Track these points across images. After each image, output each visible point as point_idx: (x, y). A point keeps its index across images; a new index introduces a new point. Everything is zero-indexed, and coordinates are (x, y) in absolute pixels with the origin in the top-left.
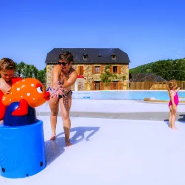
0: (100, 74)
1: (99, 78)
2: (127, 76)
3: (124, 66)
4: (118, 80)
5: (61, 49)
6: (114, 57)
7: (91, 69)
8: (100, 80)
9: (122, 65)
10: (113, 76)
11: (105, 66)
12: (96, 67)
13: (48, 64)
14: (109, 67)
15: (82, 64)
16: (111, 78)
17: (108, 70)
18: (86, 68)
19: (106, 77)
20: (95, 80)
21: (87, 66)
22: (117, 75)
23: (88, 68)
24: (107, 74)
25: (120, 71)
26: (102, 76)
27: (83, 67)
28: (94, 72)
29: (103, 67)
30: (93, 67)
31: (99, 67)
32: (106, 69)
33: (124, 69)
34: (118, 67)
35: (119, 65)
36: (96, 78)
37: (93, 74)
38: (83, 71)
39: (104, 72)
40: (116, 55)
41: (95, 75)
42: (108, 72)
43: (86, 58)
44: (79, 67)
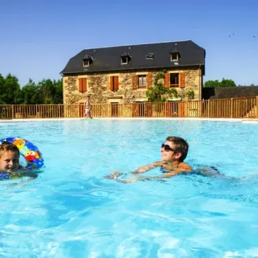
0: (146, 90)
1: (145, 96)
2: (198, 92)
3: (191, 71)
4: (179, 99)
7: (130, 80)
8: (146, 99)
9: (187, 71)
10: (170, 92)
11: (155, 74)
12: (140, 76)
13: (65, 75)
14: (162, 76)
15: (117, 72)
16: (166, 95)
17: (161, 81)
18: (122, 79)
19: (156, 94)
20: (137, 100)
21: (125, 75)
22: (178, 89)
23: (126, 80)
24: (159, 89)
25: (183, 82)
26: (150, 92)
27: (118, 77)
28: (137, 85)
29: (151, 76)
30: (133, 78)
31: (145, 76)
32: (156, 80)
33: (190, 78)
34: (179, 75)
35: (182, 71)
36: (140, 97)
37: (134, 89)
38: (118, 84)
39: (153, 86)
40: (178, 53)
41: (138, 90)
42: (161, 85)
43: (125, 62)
44: (111, 77)
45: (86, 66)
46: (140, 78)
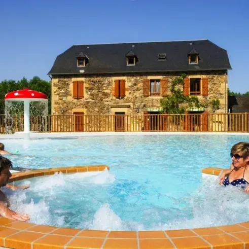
0: (160, 97)
1: (159, 105)
2: (223, 101)
3: (216, 77)
4: (201, 109)
6: (193, 60)
7: (140, 85)
8: (161, 109)
9: (210, 76)
10: (189, 101)
11: (171, 79)
12: (152, 81)
13: (54, 77)
14: (180, 82)
15: (123, 75)
16: (184, 105)
17: (177, 87)
18: (130, 84)
19: (173, 103)
20: (149, 110)
21: (133, 79)
22: (200, 97)
23: (135, 85)
24: (177, 96)
25: (205, 88)
26: (166, 100)
27: (124, 81)
28: (147, 92)
29: (167, 81)
30: (144, 82)
31: (158, 81)
32: (173, 86)
33: (214, 84)
34: (201, 81)
35: (204, 76)
36: (153, 106)
37: (145, 96)
38: (124, 90)
39: (169, 93)
40: (198, 55)
41: (151, 97)
42: (179, 92)
43: (133, 63)
44: (115, 81)
45: (81, 66)
46: (153, 84)
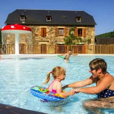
0: (64, 37)
1: (63, 41)
2: (93, 40)
3: (89, 28)
4: (83, 43)
5: (24, 10)
6: (78, 20)
7: (54, 31)
8: (64, 43)
9: (87, 28)
10: (77, 39)
11: (69, 28)
12: (60, 29)
14: (73, 30)
15: (45, 25)
16: (76, 41)
17: (72, 32)
18: (49, 30)
19: (70, 40)
20: (58, 43)
21: (50, 28)
22: (82, 38)
23: (51, 30)
24: (72, 37)
25: (85, 33)
26: (66, 38)
27: (46, 28)
28: (57, 34)
29: (67, 29)
30: (56, 29)
31: (62, 29)
32: (70, 32)
33: (89, 31)
34: (83, 30)
35: (84, 28)
36: (60, 41)
37: (56, 36)
38: (46, 33)
39: (68, 35)
40: (81, 17)
41: (59, 37)
42: (72, 34)
43: (49, 20)
44: (41, 28)
46: (60, 30)
